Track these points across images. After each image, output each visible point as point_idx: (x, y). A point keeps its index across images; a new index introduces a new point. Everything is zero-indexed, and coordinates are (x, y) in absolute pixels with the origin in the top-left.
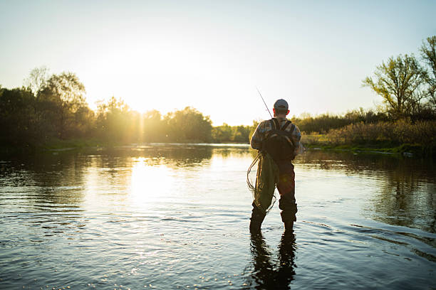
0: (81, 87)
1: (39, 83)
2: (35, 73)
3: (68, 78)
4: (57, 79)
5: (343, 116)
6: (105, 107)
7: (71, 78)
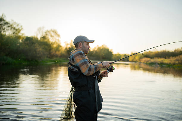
0: (59, 36)
1: (41, 34)
2: (39, 29)
3: (53, 32)
4: (48, 32)
5: (173, 51)
6: (68, 44)
7: (55, 32)
